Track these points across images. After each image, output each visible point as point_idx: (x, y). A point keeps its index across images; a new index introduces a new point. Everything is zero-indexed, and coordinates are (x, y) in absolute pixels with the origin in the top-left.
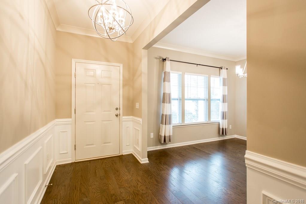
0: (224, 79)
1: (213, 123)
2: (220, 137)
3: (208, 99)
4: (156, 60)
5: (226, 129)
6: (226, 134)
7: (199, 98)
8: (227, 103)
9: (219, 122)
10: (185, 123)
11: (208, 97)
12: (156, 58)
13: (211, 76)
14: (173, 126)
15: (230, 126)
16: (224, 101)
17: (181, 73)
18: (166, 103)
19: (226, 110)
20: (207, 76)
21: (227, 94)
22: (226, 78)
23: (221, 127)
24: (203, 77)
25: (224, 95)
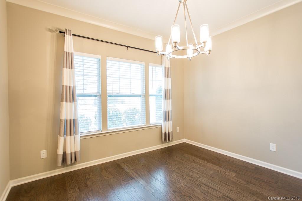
0: (166, 69)
1: (153, 127)
2: (164, 144)
3: (145, 94)
4: (50, 33)
5: (169, 133)
6: (169, 140)
7: (133, 93)
8: (171, 100)
9: (161, 125)
10: (109, 129)
11: (145, 93)
12: (50, 30)
13: (150, 64)
14: (81, 137)
15: (178, 128)
16: (167, 97)
17: (99, 57)
18: (66, 101)
19: (170, 109)
20: (144, 63)
21: (170, 88)
22: (169, 67)
23: (163, 132)
24: (139, 66)
25: (166, 90)
